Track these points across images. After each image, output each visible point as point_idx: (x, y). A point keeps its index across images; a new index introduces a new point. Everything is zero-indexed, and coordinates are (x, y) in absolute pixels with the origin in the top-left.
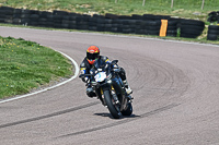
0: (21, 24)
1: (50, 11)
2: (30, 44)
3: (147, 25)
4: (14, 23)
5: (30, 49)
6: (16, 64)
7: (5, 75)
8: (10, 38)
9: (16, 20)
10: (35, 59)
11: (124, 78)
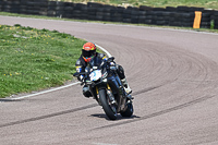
0: (56, 16)
1: (85, 3)
2: (64, 36)
3: (181, 16)
4: (49, 15)
5: (65, 41)
6: (51, 56)
7: (40, 67)
8: (44, 30)
9: (50, 12)
10: (69, 51)
11: (122, 76)
